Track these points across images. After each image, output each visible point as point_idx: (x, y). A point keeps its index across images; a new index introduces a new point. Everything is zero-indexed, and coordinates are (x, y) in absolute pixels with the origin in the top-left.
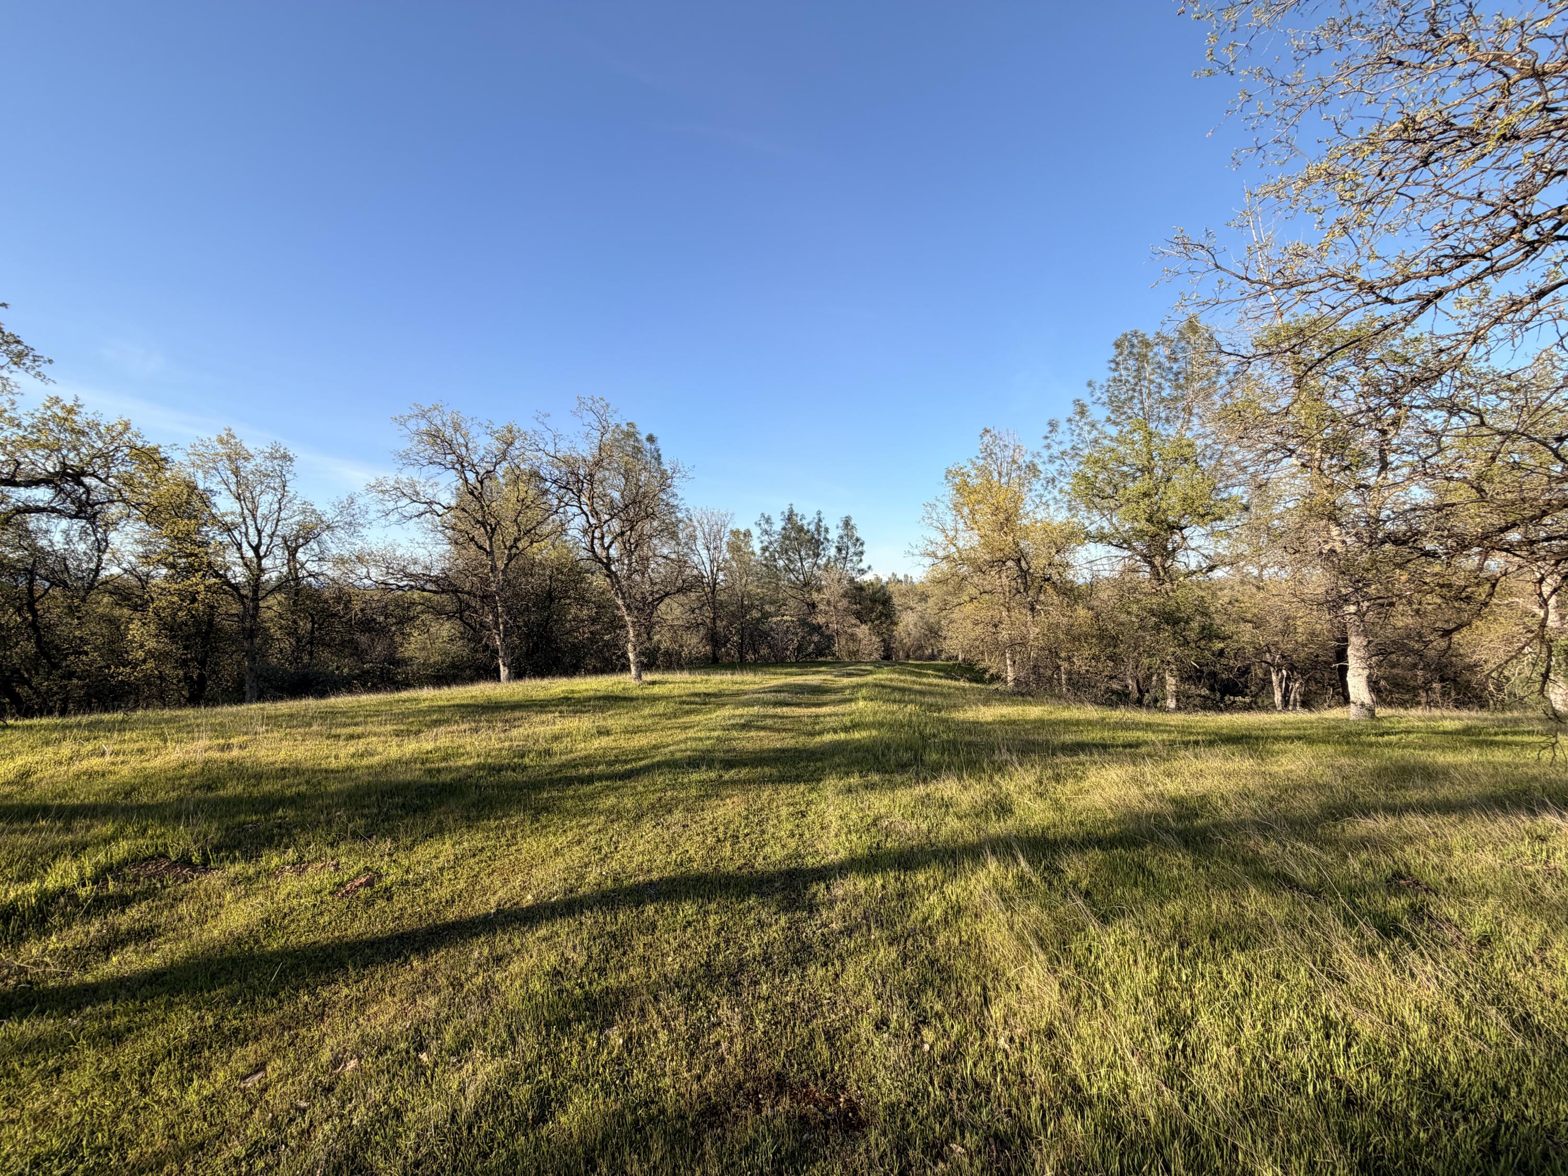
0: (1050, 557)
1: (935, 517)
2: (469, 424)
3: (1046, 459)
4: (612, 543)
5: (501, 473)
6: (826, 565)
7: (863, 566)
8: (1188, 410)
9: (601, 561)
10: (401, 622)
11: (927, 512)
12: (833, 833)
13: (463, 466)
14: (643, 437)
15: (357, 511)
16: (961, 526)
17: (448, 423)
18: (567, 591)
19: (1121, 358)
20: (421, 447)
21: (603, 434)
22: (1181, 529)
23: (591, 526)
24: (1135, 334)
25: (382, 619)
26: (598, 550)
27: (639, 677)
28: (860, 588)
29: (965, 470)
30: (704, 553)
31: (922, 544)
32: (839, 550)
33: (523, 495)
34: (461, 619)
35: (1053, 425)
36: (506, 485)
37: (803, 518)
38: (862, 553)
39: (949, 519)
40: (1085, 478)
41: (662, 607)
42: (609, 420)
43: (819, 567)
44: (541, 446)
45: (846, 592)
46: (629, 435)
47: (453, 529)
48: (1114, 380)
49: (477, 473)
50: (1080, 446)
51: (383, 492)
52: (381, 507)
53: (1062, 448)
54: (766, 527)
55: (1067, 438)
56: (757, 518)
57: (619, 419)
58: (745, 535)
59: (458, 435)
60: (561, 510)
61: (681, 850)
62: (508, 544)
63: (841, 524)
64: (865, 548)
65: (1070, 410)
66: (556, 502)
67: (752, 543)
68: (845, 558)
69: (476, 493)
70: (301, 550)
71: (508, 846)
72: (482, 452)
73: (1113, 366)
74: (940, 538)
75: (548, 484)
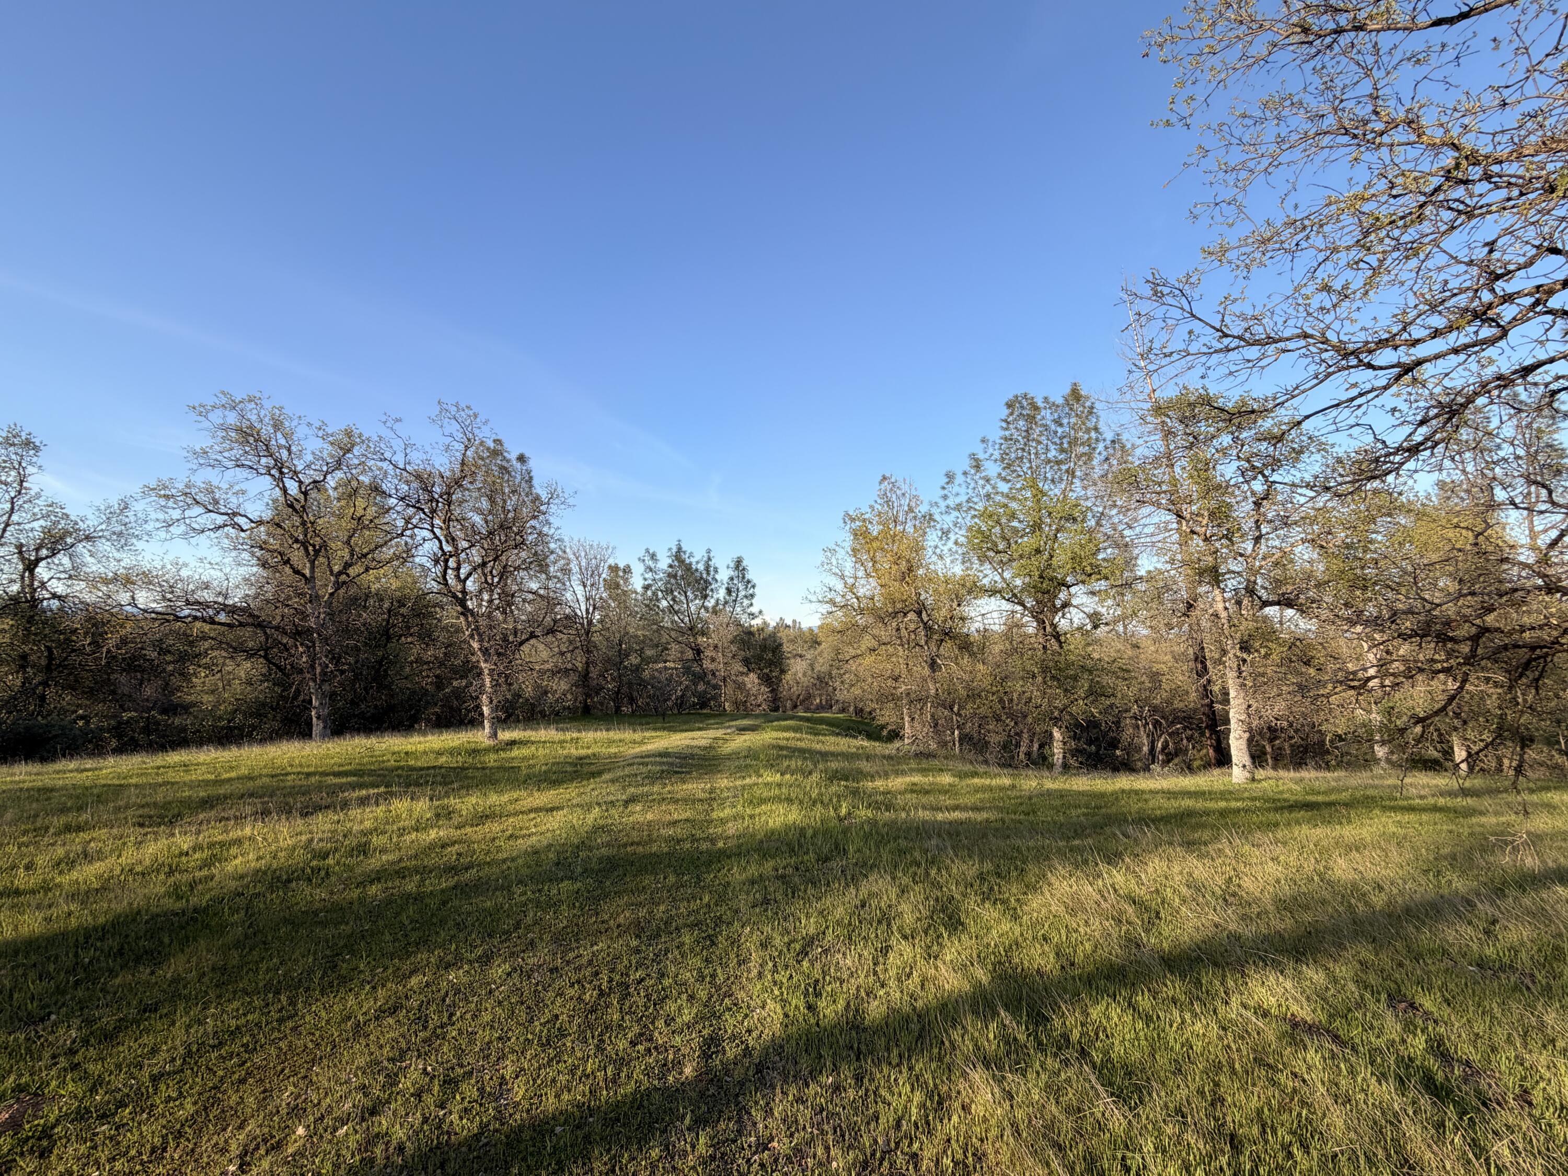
0: (951, 610)
1: (834, 562)
2: (295, 423)
3: (943, 509)
4: (470, 575)
5: (333, 484)
6: (714, 607)
7: (754, 610)
8: (1071, 473)
9: (454, 596)
10: (183, 658)
11: (827, 558)
12: (755, 972)
13: (281, 473)
14: (513, 456)
15: (132, 519)
16: (861, 574)
17: (267, 420)
18: (408, 628)
19: (1011, 419)
20: (227, 445)
21: (467, 448)
22: (1069, 587)
23: (444, 553)
24: (1025, 396)
25: (154, 655)
26: (451, 579)
27: (494, 735)
28: (749, 633)
29: (866, 516)
30: (579, 590)
31: (820, 592)
32: (729, 591)
33: (359, 512)
34: (265, 657)
35: (950, 477)
36: (339, 499)
37: (691, 555)
38: (752, 596)
39: (849, 565)
40: (979, 531)
41: (526, 648)
42: (476, 431)
43: (706, 609)
44: (388, 455)
45: (735, 637)
46: (495, 453)
47: (262, 549)
48: (1006, 439)
49: (301, 482)
50: (975, 500)
51: (167, 497)
52: (161, 516)
53: (958, 500)
54: (651, 563)
55: (963, 490)
56: (642, 553)
57: (486, 435)
58: (624, 571)
59: (279, 435)
60: (408, 533)
61: (548, 1015)
62: (336, 569)
63: (732, 565)
64: (756, 590)
65: (966, 464)
66: (400, 523)
67: (632, 580)
68: (735, 601)
69: (298, 507)
70: (43, 564)
71: (281, 1021)
72: (309, 458)
73: (1004, 425)
74: (839, 586)
75: (393, 502)
